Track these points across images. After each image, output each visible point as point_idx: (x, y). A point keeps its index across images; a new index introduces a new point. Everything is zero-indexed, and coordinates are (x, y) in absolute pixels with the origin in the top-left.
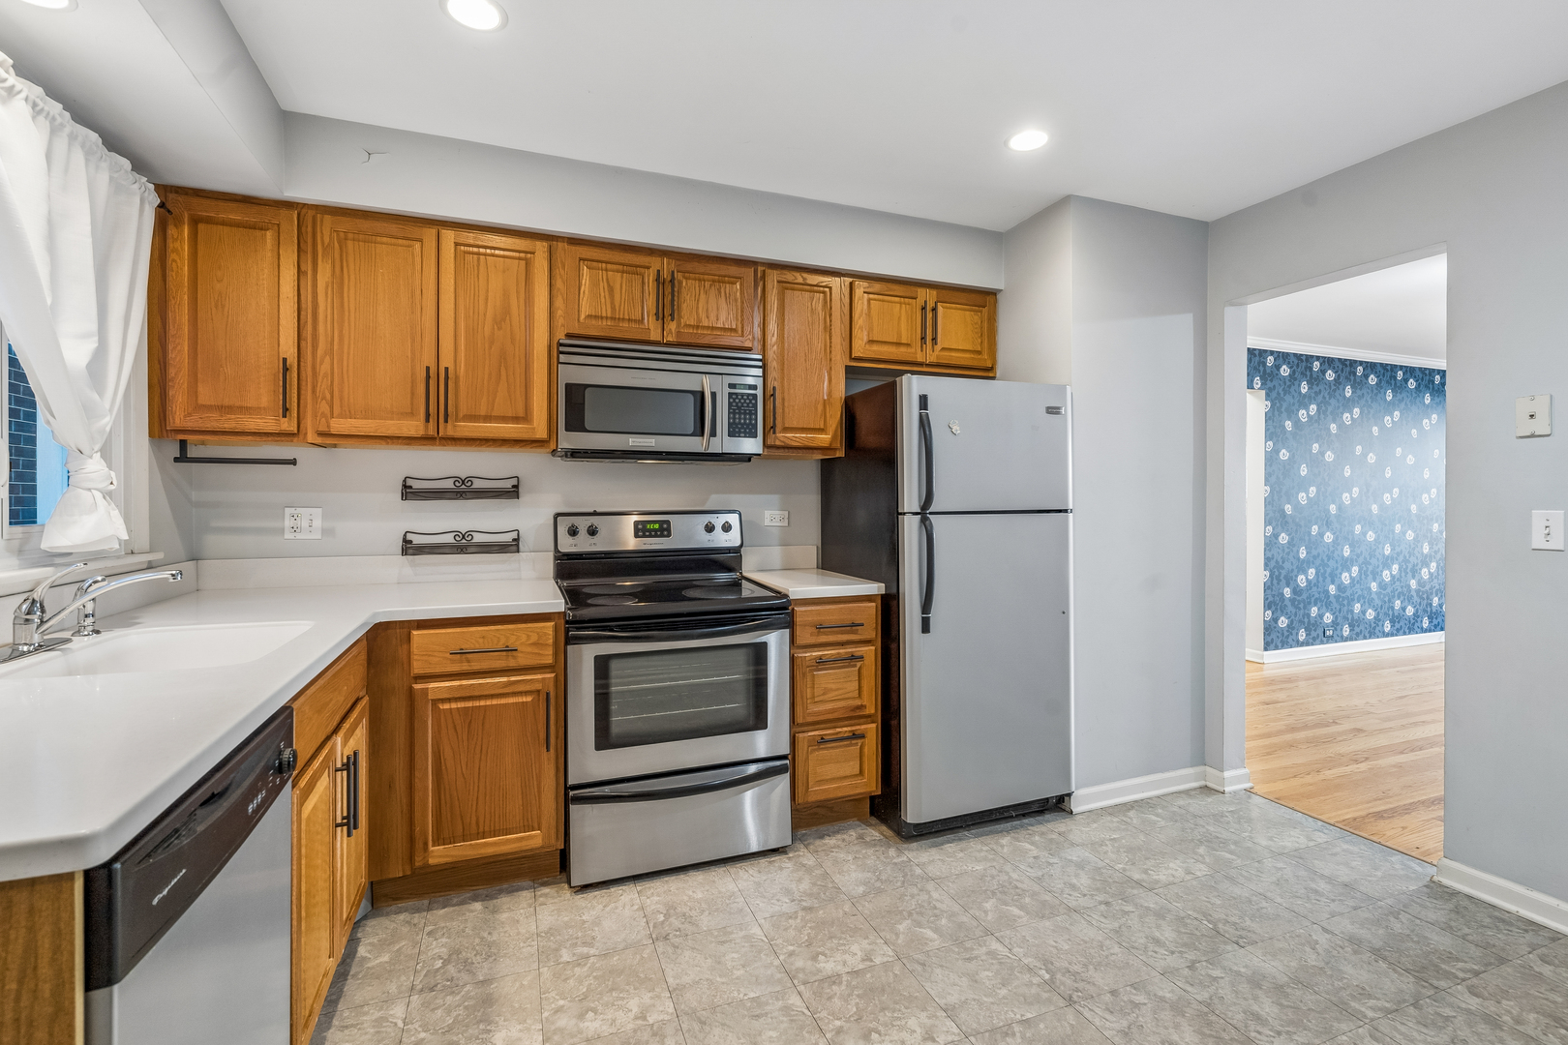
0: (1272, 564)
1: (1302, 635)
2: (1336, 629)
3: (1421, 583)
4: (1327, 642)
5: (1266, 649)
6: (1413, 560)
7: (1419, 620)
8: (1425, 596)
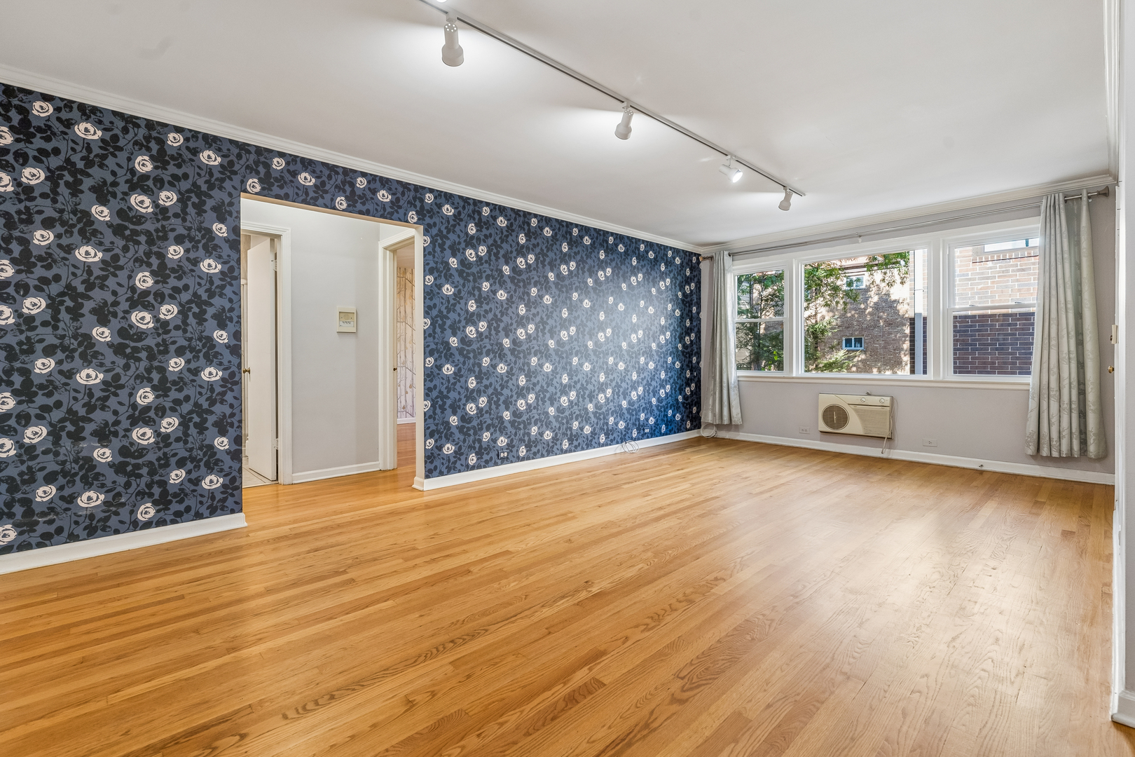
0: (435, 394)
1: (472, 459)
2: (511, 451)
3: (598, 406)
4: (502, 463)
5: (427, 477)
6: (590, 387)
7: (596, 437)
8: (602, 417)
